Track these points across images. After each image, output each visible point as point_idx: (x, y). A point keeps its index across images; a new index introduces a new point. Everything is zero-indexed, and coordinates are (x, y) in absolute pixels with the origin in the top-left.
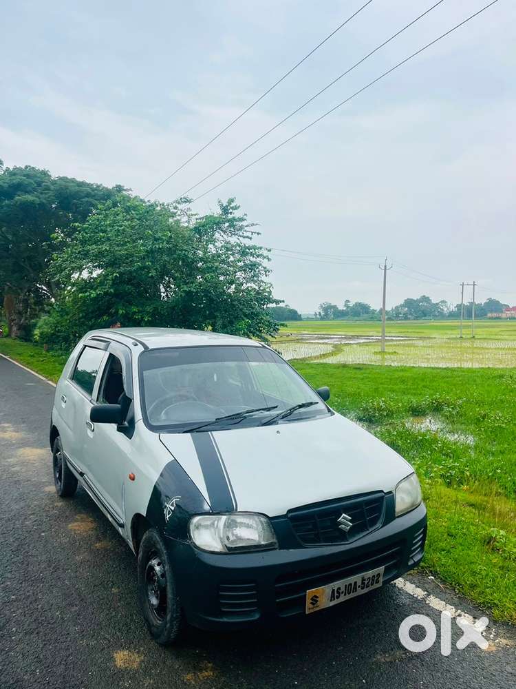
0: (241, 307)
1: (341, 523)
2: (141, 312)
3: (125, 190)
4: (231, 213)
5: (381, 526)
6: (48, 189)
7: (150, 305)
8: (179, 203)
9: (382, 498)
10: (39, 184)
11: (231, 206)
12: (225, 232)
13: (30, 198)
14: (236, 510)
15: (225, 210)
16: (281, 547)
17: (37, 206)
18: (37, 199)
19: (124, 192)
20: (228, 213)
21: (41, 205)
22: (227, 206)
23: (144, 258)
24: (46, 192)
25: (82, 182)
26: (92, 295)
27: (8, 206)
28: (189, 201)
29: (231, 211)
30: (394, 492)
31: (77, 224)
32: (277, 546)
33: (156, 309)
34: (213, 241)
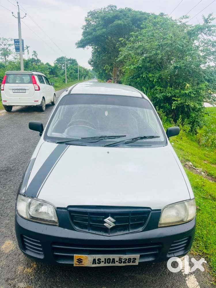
0: (204, 75)
1: (105, 222)
2: (154, 77)
3: (165, 15)
4: (210, 23)
5: (141, 230)
6: (128, 17)
7: (158, 73)
8: (182, 19)
9: (149, 212)
10: (125, 15)
11: (210, 18)
12: (205, 34)
13: (119, 22)
14: (37, 197)
15: (206, 21)
16: (60, 226)
17: (123, 26)
18: (123, 22)
19: (164, 16)
20: (208, 23)
21: (125, 25)
22: (208, 19)
23: (157, 49)
24: (128, 18)
25: (145, 12)
26: (132, 68)
27: (111, 27)
28: (187, 18)
29: (210, 21)
30: (162, 210)
31: (132, 33)
32: (58, 224)
33: (161, 75)
34: (198, 39)
